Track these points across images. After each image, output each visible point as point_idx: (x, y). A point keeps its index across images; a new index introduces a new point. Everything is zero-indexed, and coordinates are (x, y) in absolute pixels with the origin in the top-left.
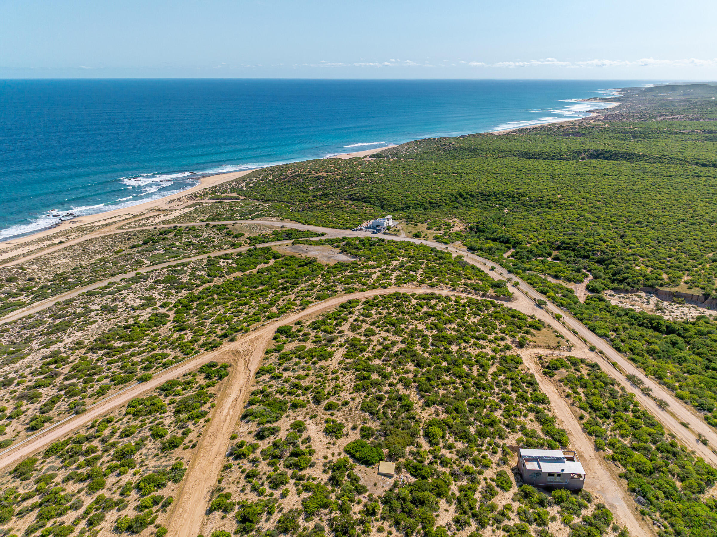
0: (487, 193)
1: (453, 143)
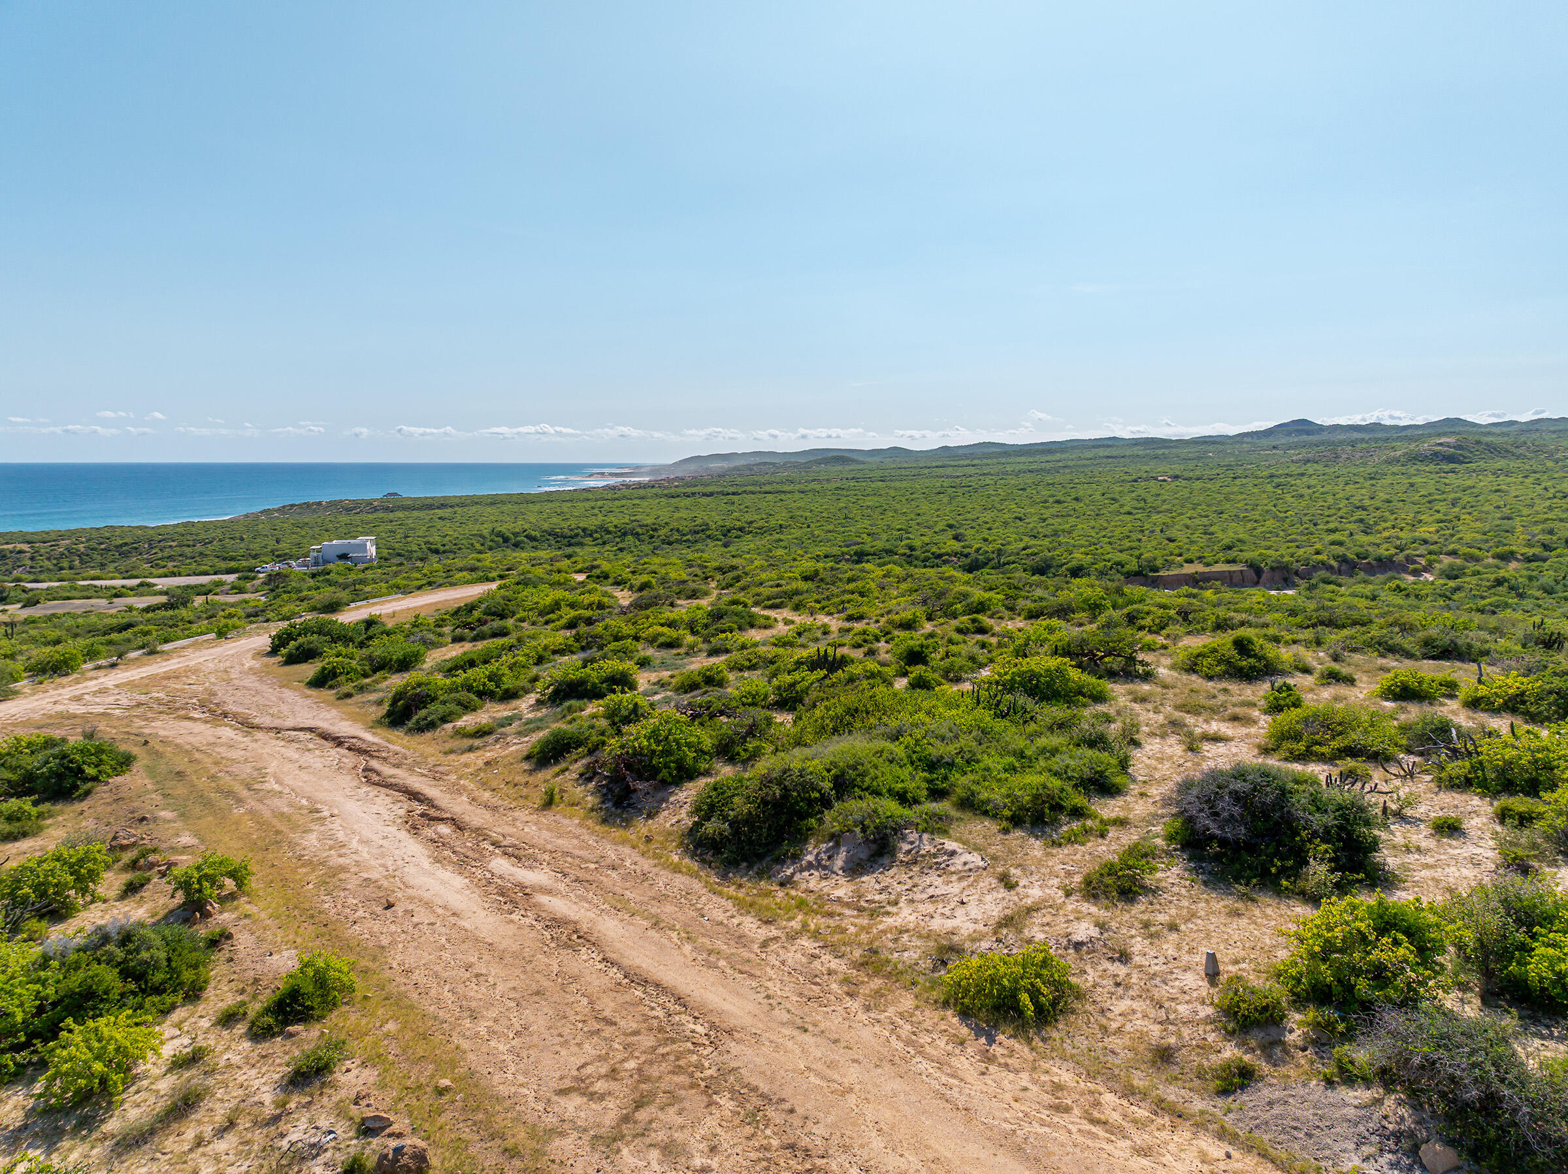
0: (569, 534)
1: (376, 504)
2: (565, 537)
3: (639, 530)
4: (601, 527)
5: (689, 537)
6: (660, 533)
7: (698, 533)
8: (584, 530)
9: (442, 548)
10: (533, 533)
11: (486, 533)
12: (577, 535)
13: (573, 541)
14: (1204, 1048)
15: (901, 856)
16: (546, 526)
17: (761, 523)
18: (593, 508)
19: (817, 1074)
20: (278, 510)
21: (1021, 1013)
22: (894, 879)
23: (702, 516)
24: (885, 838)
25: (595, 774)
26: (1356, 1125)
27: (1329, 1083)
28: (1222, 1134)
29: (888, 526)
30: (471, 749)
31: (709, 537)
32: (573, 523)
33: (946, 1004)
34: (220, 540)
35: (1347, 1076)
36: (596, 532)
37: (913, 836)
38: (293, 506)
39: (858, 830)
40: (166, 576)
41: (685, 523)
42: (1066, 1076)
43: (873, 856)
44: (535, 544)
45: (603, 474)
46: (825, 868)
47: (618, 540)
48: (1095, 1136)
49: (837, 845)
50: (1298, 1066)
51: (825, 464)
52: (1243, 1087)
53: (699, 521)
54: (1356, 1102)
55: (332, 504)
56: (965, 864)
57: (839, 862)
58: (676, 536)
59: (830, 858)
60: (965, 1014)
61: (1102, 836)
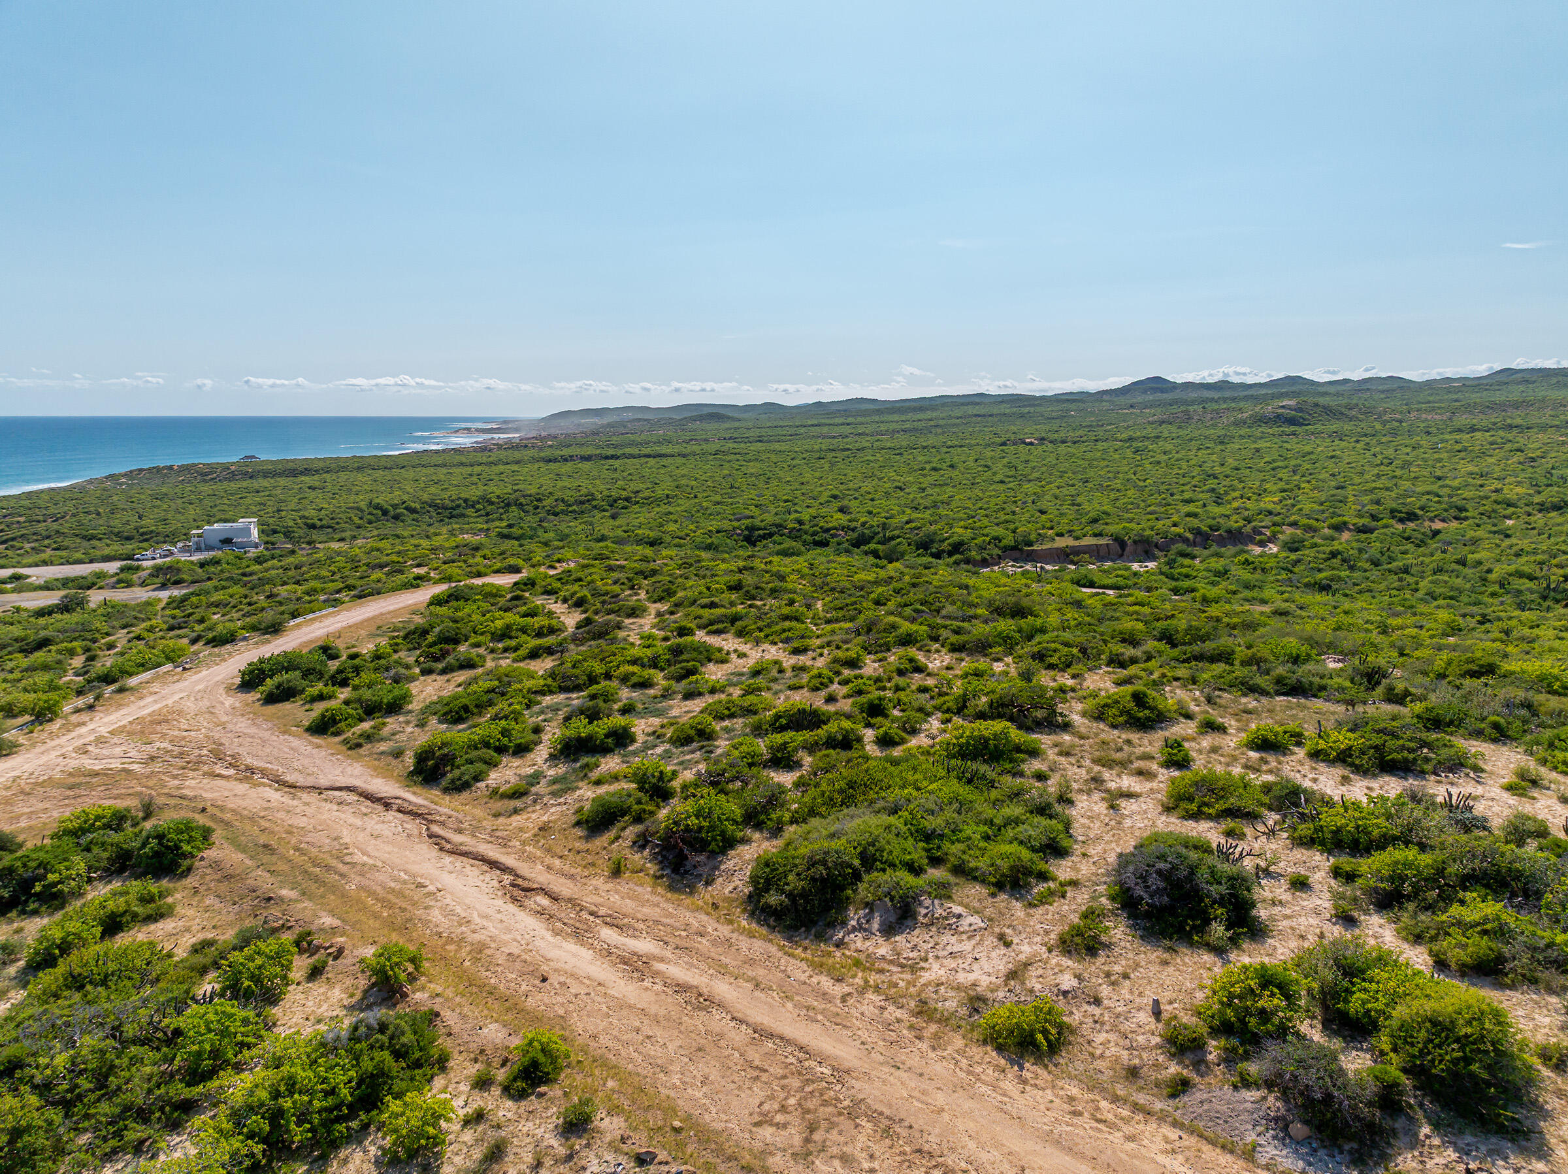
0: (450, 505)
1: (233, 468)
2: (446, 509)
3: (522, 500)
4: (483, 498)
5: (574, 507)
6: (545, 503)
7: (582, 503)
8: (466, 501)
9: (319, 523)
10: (413, 505)
11: (363, 505)
12: (458, 506)
13: (455, 512)
14: (1157, 1066)
15: (921, 919)
16: (425, 497)
17: (647, 494)
18: (471, 475)
19: (918, 1100)
20: (125, 475)
21: (1037, 1046)
22: (918, 936)
23: (586, 486)
24: (907, 905)
25: (647, 842)
26: (1253, 1113)
27: (1235, 1087)
28: (1175, 1124)
29: (775, 496)
30: (516, 811)
31: (595, 507)
32: (453, 493)
33: (985, 1042)
34: (74, 515)
35: (1245, 1082)
36: (479, 503)
37: (928, 902)
38: (141, 470)
39: (887, 899)
40: (37, 565)
41: (570, 493)
42: (1075, 1091)
43: (899, 919)
44: (416, 516)
45: (468, 429)
46: (865, 930)
47: (501, 511)
48: (1100, 1131)
49: (872, 911)
50: (1216, 1076)
51: (701, 421)
52: (1184, 1092)
53: (584, 491)
54: (1252, 1099)
55: (184, 469)
56: (970, 925)
57: (875, 925)
58: (562, 507)
59: (868, 922)
60: (1000, 1049)
61: (1064, 897)
